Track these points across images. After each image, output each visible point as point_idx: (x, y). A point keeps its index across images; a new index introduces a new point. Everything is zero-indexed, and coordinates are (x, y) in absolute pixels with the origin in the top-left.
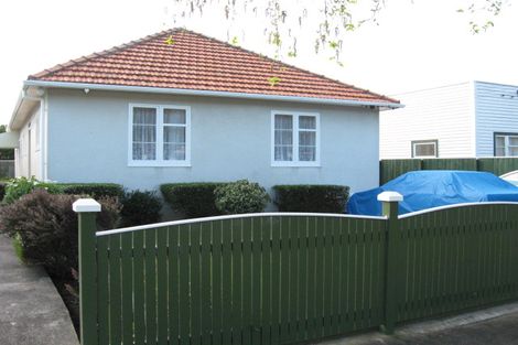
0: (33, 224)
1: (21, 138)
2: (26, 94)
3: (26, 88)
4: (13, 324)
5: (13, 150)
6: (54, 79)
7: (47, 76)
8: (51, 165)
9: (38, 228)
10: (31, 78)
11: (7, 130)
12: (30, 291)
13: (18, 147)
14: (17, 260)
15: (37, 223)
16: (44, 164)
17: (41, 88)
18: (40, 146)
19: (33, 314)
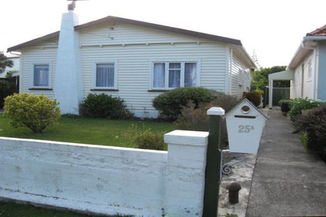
0: (319, 127)
1: (296, 74)
2: (304, 45)
3: (304, 42)
4: (305, 187)
5: (289, 82)
6: (323, 34)
7: (318, 33)
8: (320, 90)
9: (323, 129)
10: (308, 35)
11: (286, 69)
12: (312, 168)
13: (293, 80)
14: (303, 148)
15: (323, 126)
16: (315, 90)
17: (314, 41)
18: (312, 78)
19: (317, 182)
